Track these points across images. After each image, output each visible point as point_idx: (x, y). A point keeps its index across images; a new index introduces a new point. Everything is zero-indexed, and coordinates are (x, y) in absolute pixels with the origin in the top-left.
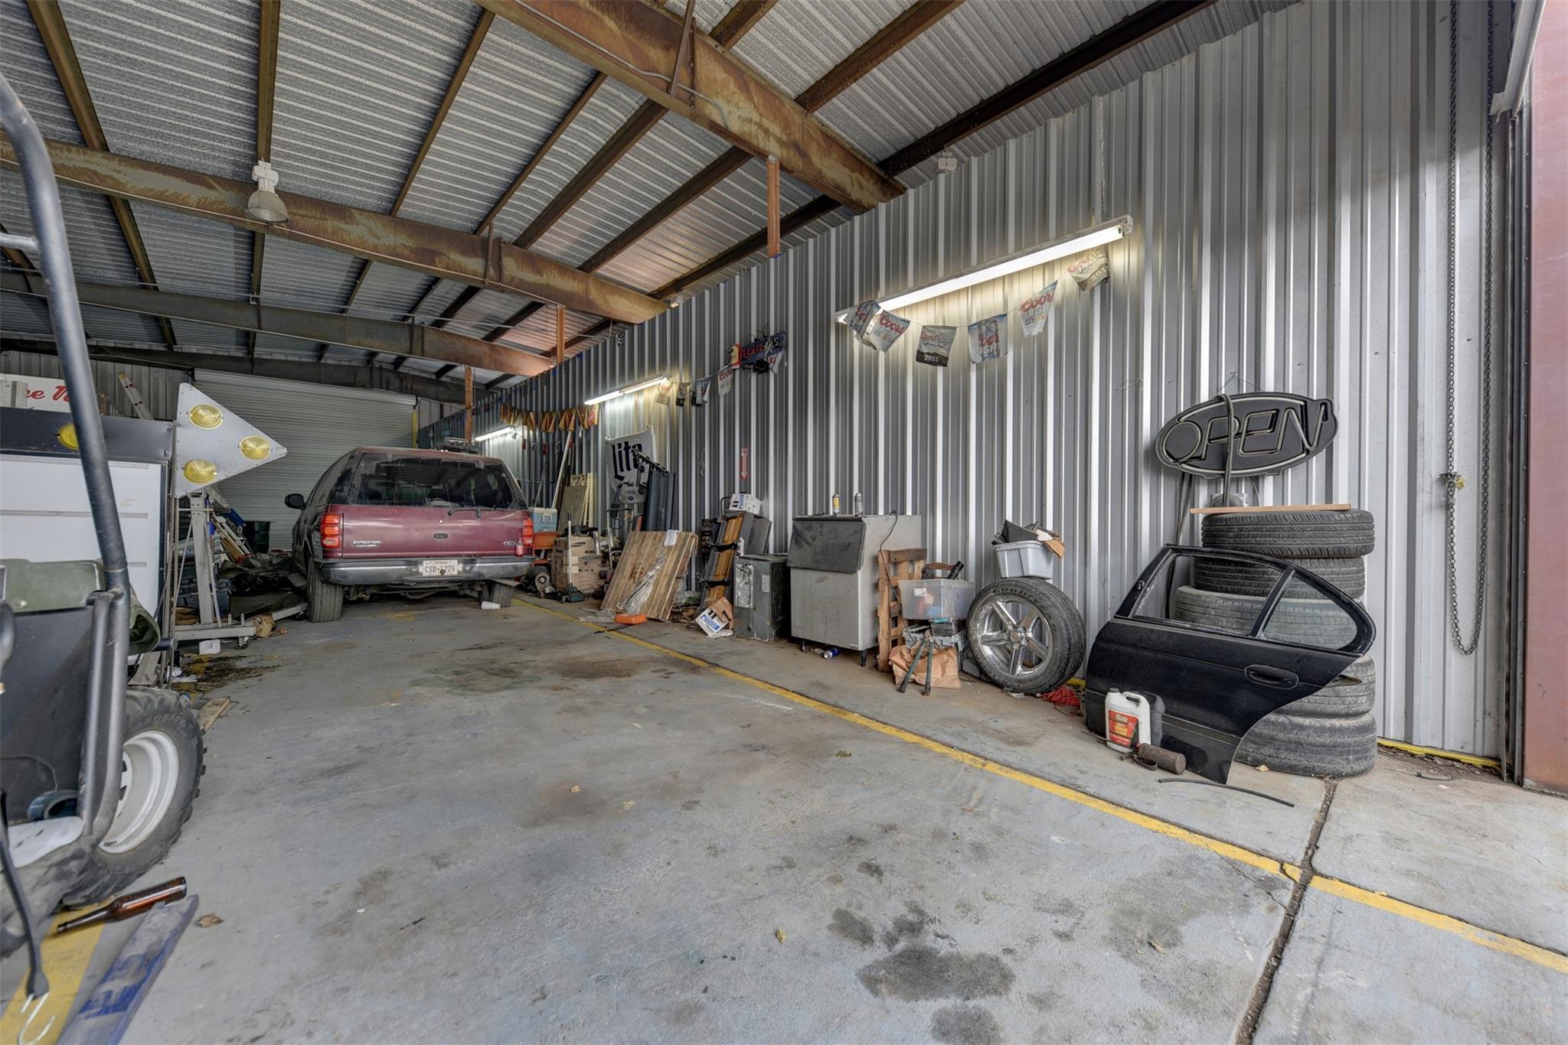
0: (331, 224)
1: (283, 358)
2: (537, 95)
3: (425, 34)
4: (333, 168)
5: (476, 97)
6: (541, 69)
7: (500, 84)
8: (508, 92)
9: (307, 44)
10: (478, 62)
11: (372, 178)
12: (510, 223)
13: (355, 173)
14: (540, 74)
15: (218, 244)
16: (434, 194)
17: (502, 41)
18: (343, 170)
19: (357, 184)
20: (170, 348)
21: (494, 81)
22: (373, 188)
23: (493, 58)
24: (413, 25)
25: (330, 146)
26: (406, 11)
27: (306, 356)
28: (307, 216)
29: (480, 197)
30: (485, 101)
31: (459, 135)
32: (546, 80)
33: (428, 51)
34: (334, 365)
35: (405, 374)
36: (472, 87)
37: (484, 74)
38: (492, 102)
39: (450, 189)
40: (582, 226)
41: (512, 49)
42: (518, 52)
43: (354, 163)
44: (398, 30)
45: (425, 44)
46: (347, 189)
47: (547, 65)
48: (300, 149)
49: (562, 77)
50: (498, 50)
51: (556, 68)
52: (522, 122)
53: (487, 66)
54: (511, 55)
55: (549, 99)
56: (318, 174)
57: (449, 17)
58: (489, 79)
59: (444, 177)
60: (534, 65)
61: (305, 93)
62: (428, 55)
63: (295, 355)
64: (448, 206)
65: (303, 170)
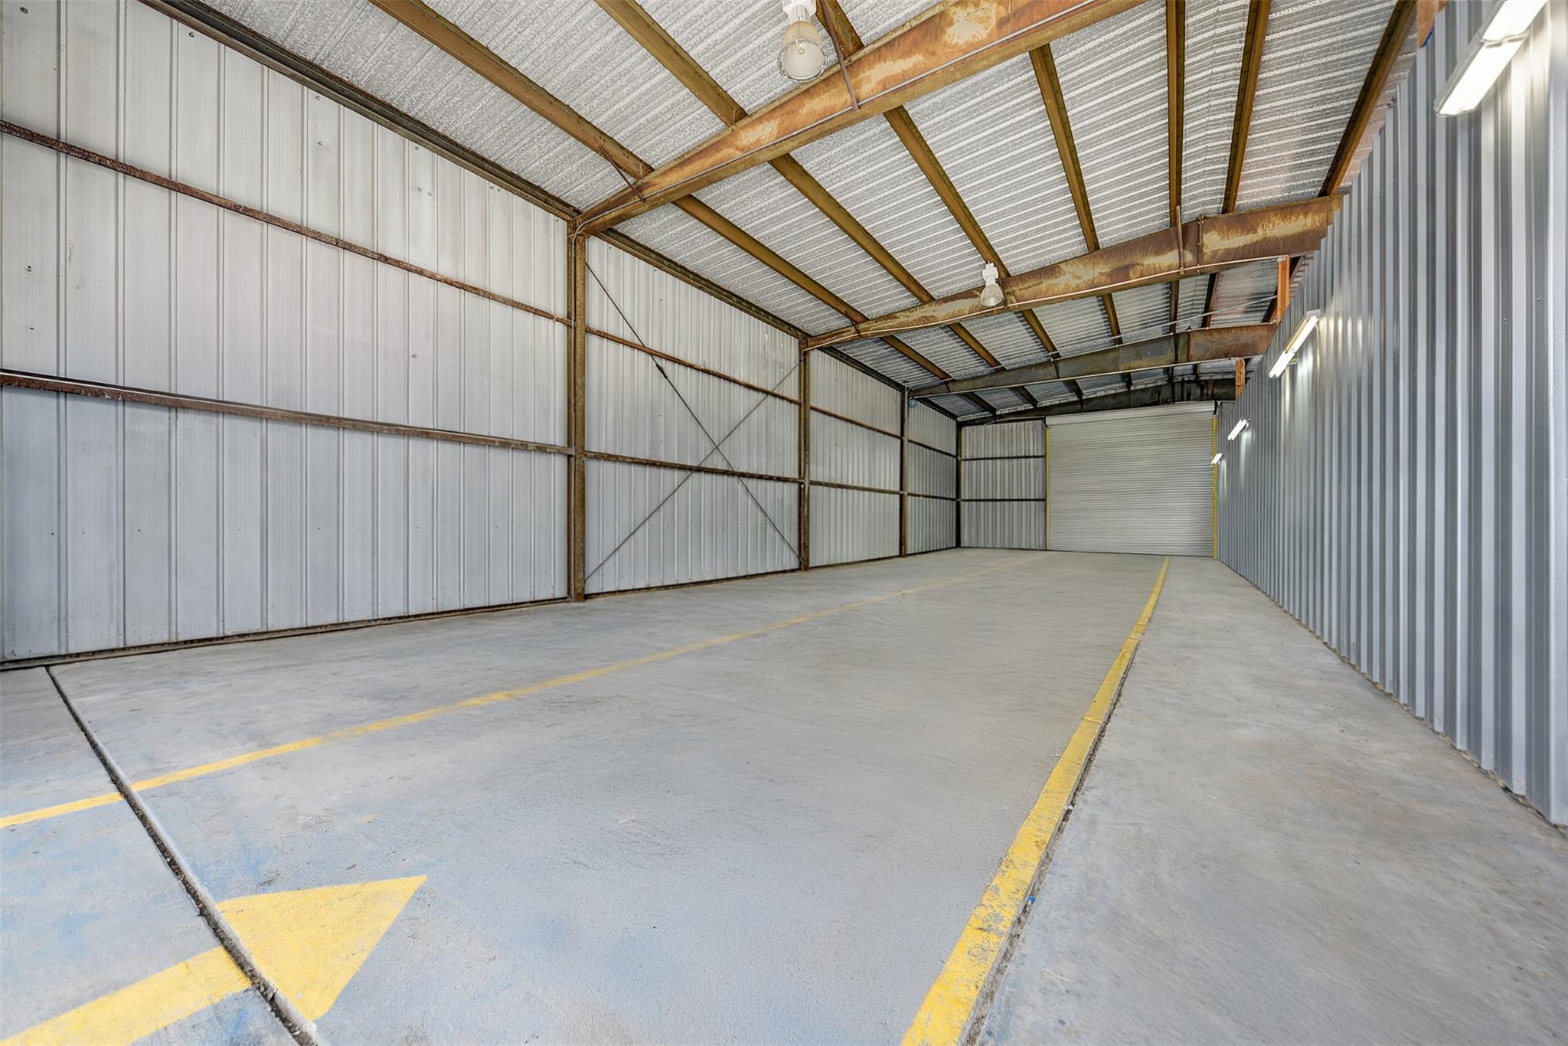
0: (1047, 283)
1: (1103, 394)
2: (1136, 66)
3: (1018, 104)
4: (1037, 240)
5: (1087, 114)
6: (1119, 43)
7: (1096, 88)
8: (1106, 88)
9: (966, 173)
10: (1066, 88)
11: (1064, 231)
12: (1205, 194)
13: (1051, 235)
14: (1123, 48)
15: (1014, 328)
16: (1116, 214)
17: (1071, 55)
18: (1042, 238)
19: (1058, 242)
20: (1035, 406)
21: (1090, 91)
22: (1069, 238)
23: (1075, 74)
24: (1007, 105)
25: (1024, 227)
26: (996, 101)
27: (1119, 388)
28: (1030, 287)
29: (1157, 190)
30: (1095, 111)
31: (1098, 154)
32: (1131, 48)
33: (1029, 114)
34: (1142, 390)
35: (1206, 381)
36: (1078, 110)
37: (1078, 92)
38: (1103, 107)
39: (1125, 201)
40: (1288, 147)
41: (1082, 53)
42: (1089, 50)
43: (1044, 229)
44: (1001, 118)
45: (1023, 112)
46: (1054, 250)
47: (1121, 35)
48: (1010, 241)
49: (1144, 30)
50: (1073, 65)
51: (1131, 30)
52: (1141, 99)
53: (1075, 84)
54: (1086, 58)
55: (1149, 60)
56: (1031, 250)
57: (1023, 78)
58: (1085, 92)
59: (1114, 195)
60: (1111, 47)
61: (987, 203)
62: (1030, 117)
63: (1112, 389)
64: (1135, 216)
65: (1021, 254)
